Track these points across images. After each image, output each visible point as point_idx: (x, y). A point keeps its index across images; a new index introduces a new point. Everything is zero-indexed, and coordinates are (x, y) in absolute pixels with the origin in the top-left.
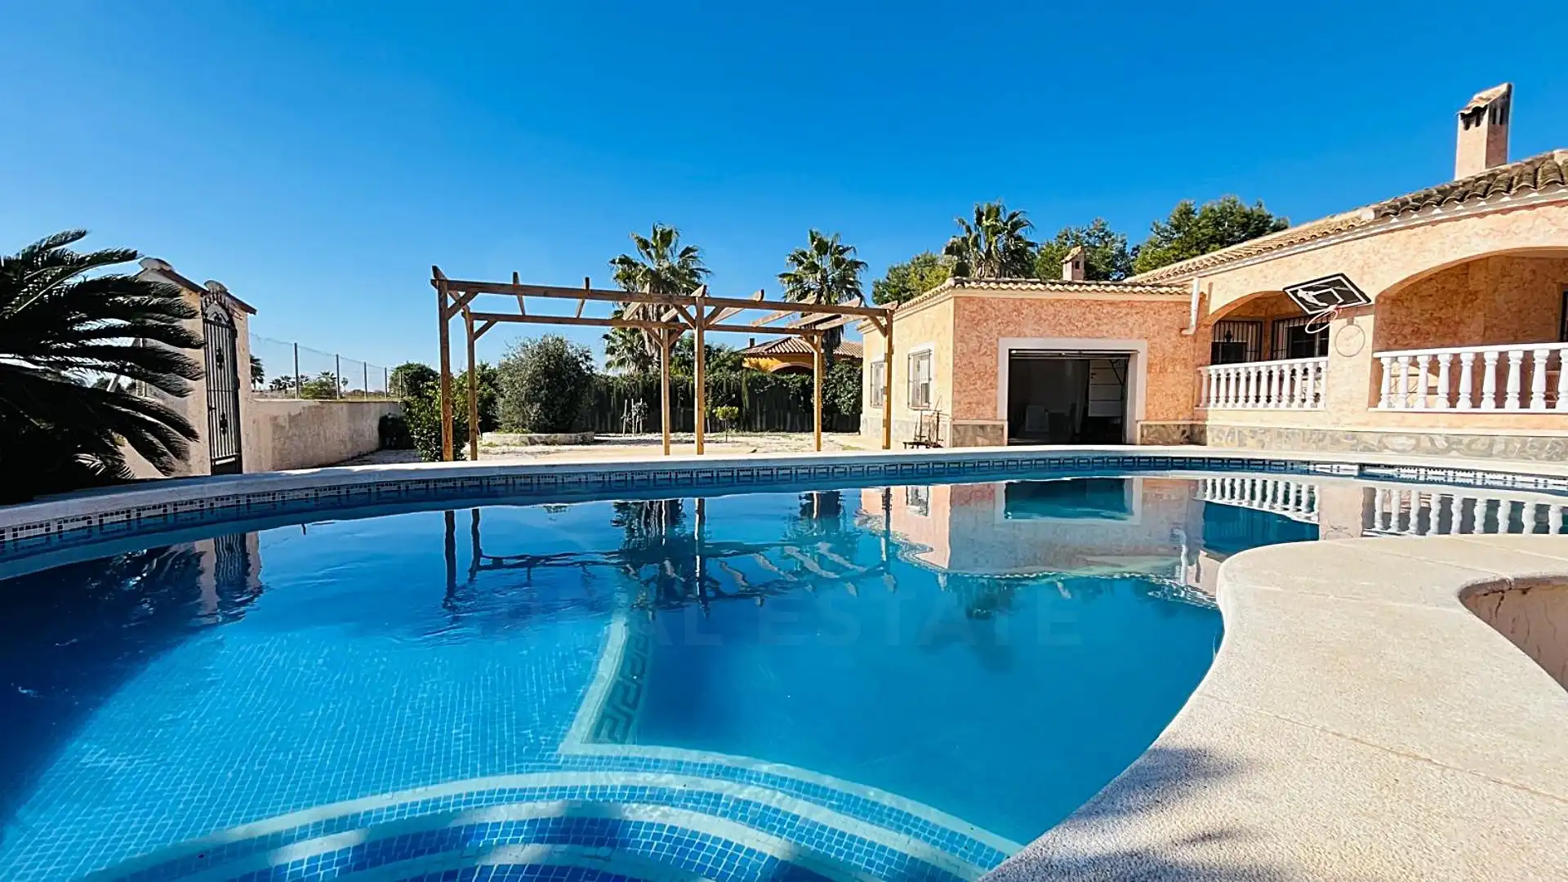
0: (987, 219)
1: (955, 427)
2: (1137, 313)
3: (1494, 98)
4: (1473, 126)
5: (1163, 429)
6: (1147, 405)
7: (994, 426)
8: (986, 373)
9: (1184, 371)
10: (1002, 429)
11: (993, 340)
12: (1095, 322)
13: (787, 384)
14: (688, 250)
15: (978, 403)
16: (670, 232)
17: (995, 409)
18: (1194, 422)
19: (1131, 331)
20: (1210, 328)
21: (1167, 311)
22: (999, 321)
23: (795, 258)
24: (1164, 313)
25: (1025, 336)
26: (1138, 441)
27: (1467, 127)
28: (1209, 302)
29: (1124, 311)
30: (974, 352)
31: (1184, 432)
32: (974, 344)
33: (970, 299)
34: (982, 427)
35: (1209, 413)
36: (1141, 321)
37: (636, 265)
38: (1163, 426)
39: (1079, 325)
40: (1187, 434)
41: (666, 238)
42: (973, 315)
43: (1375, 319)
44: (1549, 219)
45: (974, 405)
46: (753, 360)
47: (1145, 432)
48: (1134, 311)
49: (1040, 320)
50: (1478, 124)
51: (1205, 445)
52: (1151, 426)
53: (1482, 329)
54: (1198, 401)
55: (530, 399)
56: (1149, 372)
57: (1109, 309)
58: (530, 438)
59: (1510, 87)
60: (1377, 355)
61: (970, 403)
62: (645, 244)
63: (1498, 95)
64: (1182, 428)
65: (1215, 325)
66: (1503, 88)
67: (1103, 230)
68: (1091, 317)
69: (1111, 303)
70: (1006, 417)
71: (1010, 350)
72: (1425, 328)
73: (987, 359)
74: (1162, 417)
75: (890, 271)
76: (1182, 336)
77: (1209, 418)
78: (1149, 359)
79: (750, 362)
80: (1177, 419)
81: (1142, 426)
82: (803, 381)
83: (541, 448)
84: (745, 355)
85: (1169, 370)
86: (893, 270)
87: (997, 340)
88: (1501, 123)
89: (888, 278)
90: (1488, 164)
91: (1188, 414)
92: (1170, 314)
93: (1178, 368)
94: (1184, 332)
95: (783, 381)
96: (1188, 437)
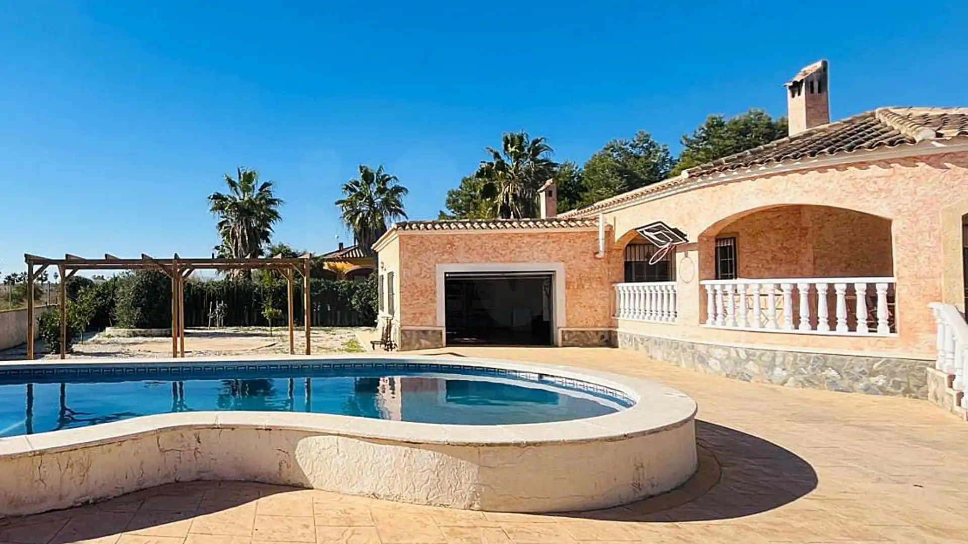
0: (512, 147)
1: (403, 332)
2: (554, 242)
3: (811, 72)
4: (796, 95)
5: (582, 335)
6: (567, 315)
7: (434, 331)
8: (427, 291)
9: (599, 286)
10: (441, 334)
11: (431, 266)
12: (518, 249)
13: (337, 288)
14: (266, 185)
15: (421, 314)
16: (250, 174)
17: (435, 318)
18: (611, 329)
19: (550, 256)
20: (621, 252)
21: (582, 239)
22: (435, 252)
23: (347, 186)
24: (579, 241)
25: (458, 262)
26: (560, 344)
27: (793, 96)
28: (614, 232)
29: (542, 241)
30: (417, 276)
31: (603, 337)
32: (416, 269)
33: (411, 237)
34: (425, 332)
35: (619, 321)
36: (558, 248)
37: (226, 199)
38: (583, 332)
39: (504, 253)
40: (606, 338)
41: (249, 178)
42: (415, 248)
43: (699, 254)
44: (796, 183)
45: (418, 315)
46: (331, 264)
47: (566, 337)
48: (551, 240)
49: (469, 250)
50: (799, 94)
51: (617, 347)
52: (570, 332)
53: (812, 259)
54: (613, 312)
55: (135, 305)
56: (567, 288)
57: (528, 239)
58: (133, 332)
59: (825, 63)
60: (703, 282)
61: (415, 314)
62: (232, 184)
63: (814, 70)
64: (600, 334)
65: (626, 248)
66: (819, 65)
67: (647, 142)
68: (512, 246)
69: (530, 235)
70: (444, 325)
71: (446, 273)
72: (780, 255)
73: (427, 281)
74: (581, 324)
75: (463, 181)
76: (596, 258)
77: (620, 325)
78: (566, 278)
79: (329, 265)
80: (596, 326)
81: (563, 331)
82: (350, 285)
83: (140, 339)
84: (324, 260)
85: (586, 287)
86: (465, 181)
87: (435, 266)
88: (820, 91)
89: (461, 188)
90: (808, 124)
91: (605, 323)
92: (584, 241)
93: (594, 285)
94: (597, 256)
95: (333, 286)
96: (607, 341)
